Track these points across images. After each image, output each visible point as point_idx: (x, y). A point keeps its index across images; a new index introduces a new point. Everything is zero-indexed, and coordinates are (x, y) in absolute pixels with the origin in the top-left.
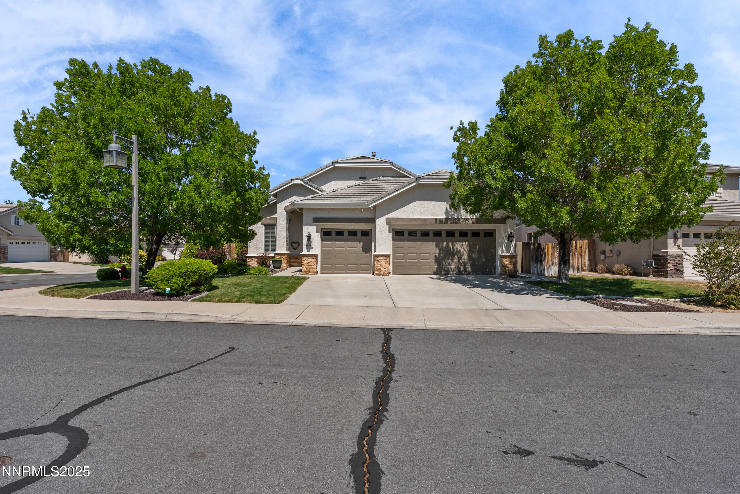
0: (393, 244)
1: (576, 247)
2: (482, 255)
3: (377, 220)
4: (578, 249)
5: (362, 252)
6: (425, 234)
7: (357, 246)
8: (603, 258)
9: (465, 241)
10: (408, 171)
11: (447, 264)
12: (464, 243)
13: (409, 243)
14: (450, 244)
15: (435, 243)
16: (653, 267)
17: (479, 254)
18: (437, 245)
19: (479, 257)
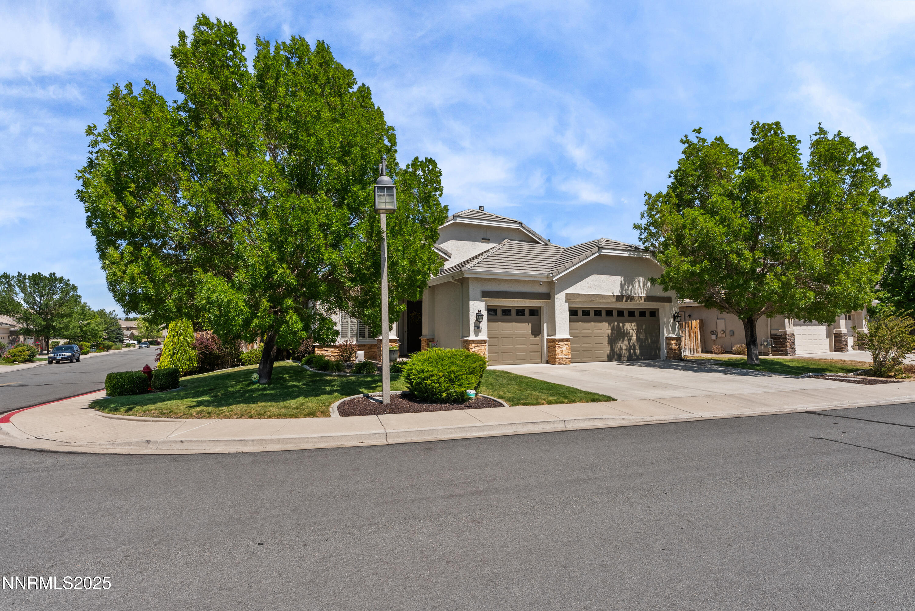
0: (570, 325)
1: (692, 327)
2: (649, 337)
3: (556, 296)
4: (693, 330)
5: (531, 335)
6: (598, 313)
7: (526, 328)
8: (715, 339)
9: (633, 322)
10: (538, 235)
11: (619, 347)
12: (633, 324)
13: (583, 324)
14: (621, 324)
15: (607, 324)
16: (772, 347)
17: (646, 336)
18: (610, 324)
19: (646, 339)
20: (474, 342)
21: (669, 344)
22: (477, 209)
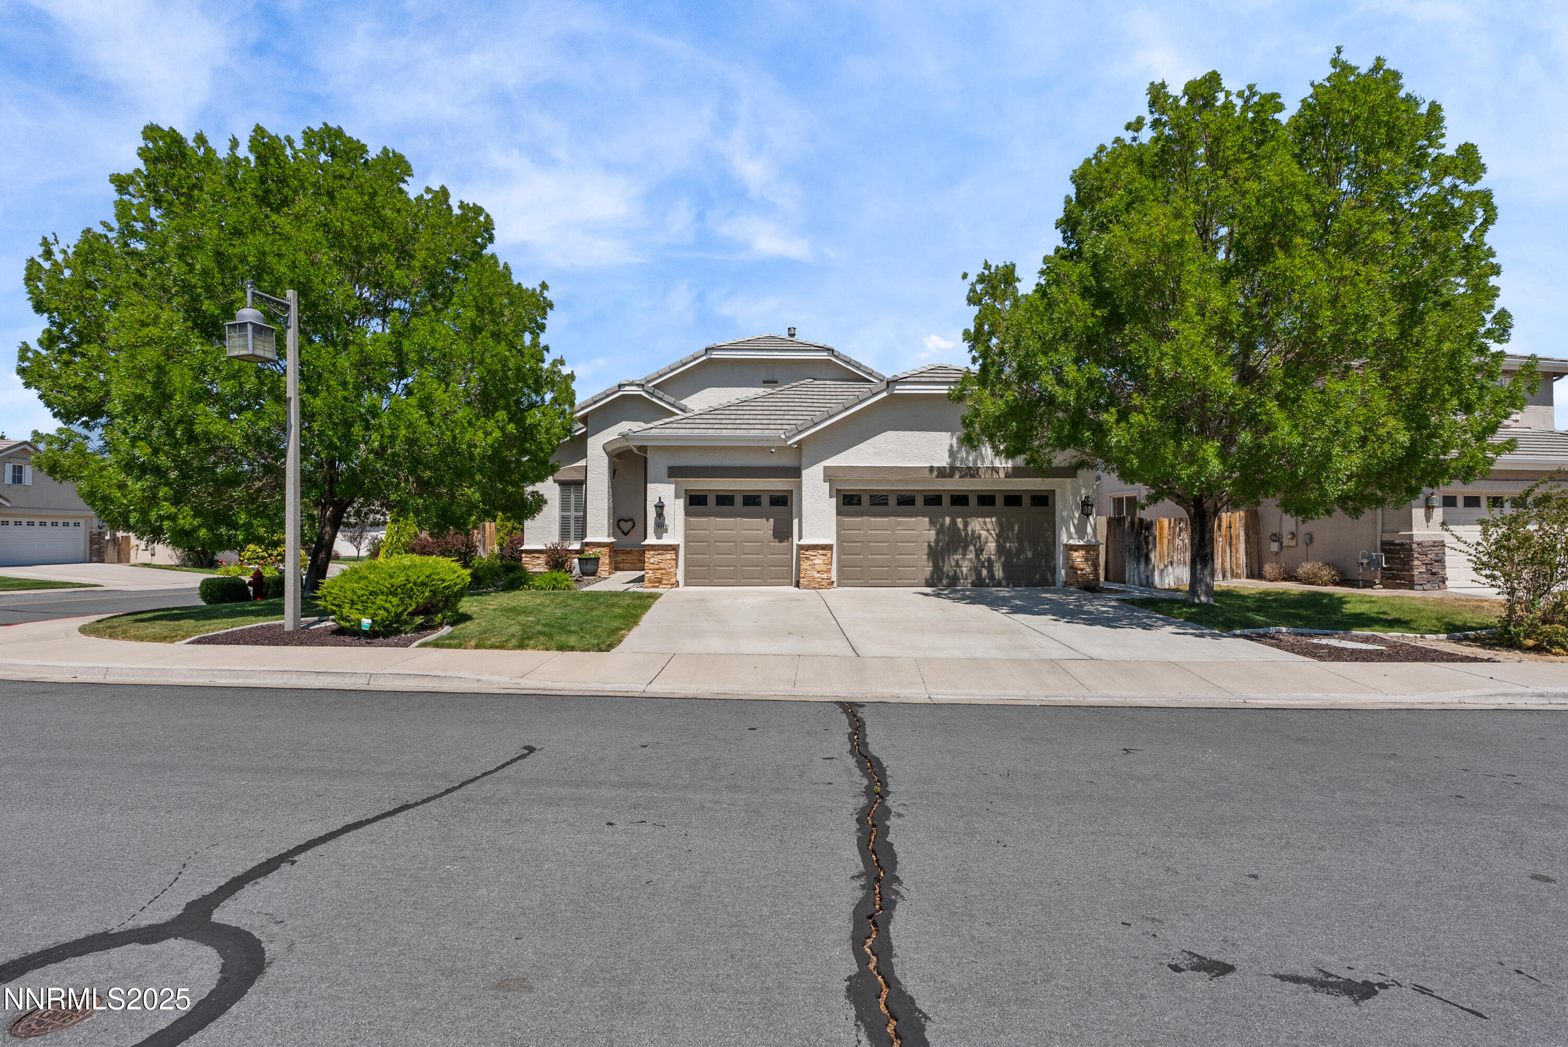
0: (838, 522)
1: (1221, 527)
2: (1026, 544)
3: (804, 472)
4: (1224, 532)
5: (772, 539)
6: (906, 501)
7: (761, 527)
8: (1276, 550)
9: (990, 516)
11: (953, 563)
12: (988, 520)
13: (873, 519)
14: (959, 521)
15: (927, 519)
16: (1384, 569)
17: (1020, 542)
18: (932, 523)
19: (1021, 549)
20: (653, 547)
21: (1068, 558)
22: (785, 335)
